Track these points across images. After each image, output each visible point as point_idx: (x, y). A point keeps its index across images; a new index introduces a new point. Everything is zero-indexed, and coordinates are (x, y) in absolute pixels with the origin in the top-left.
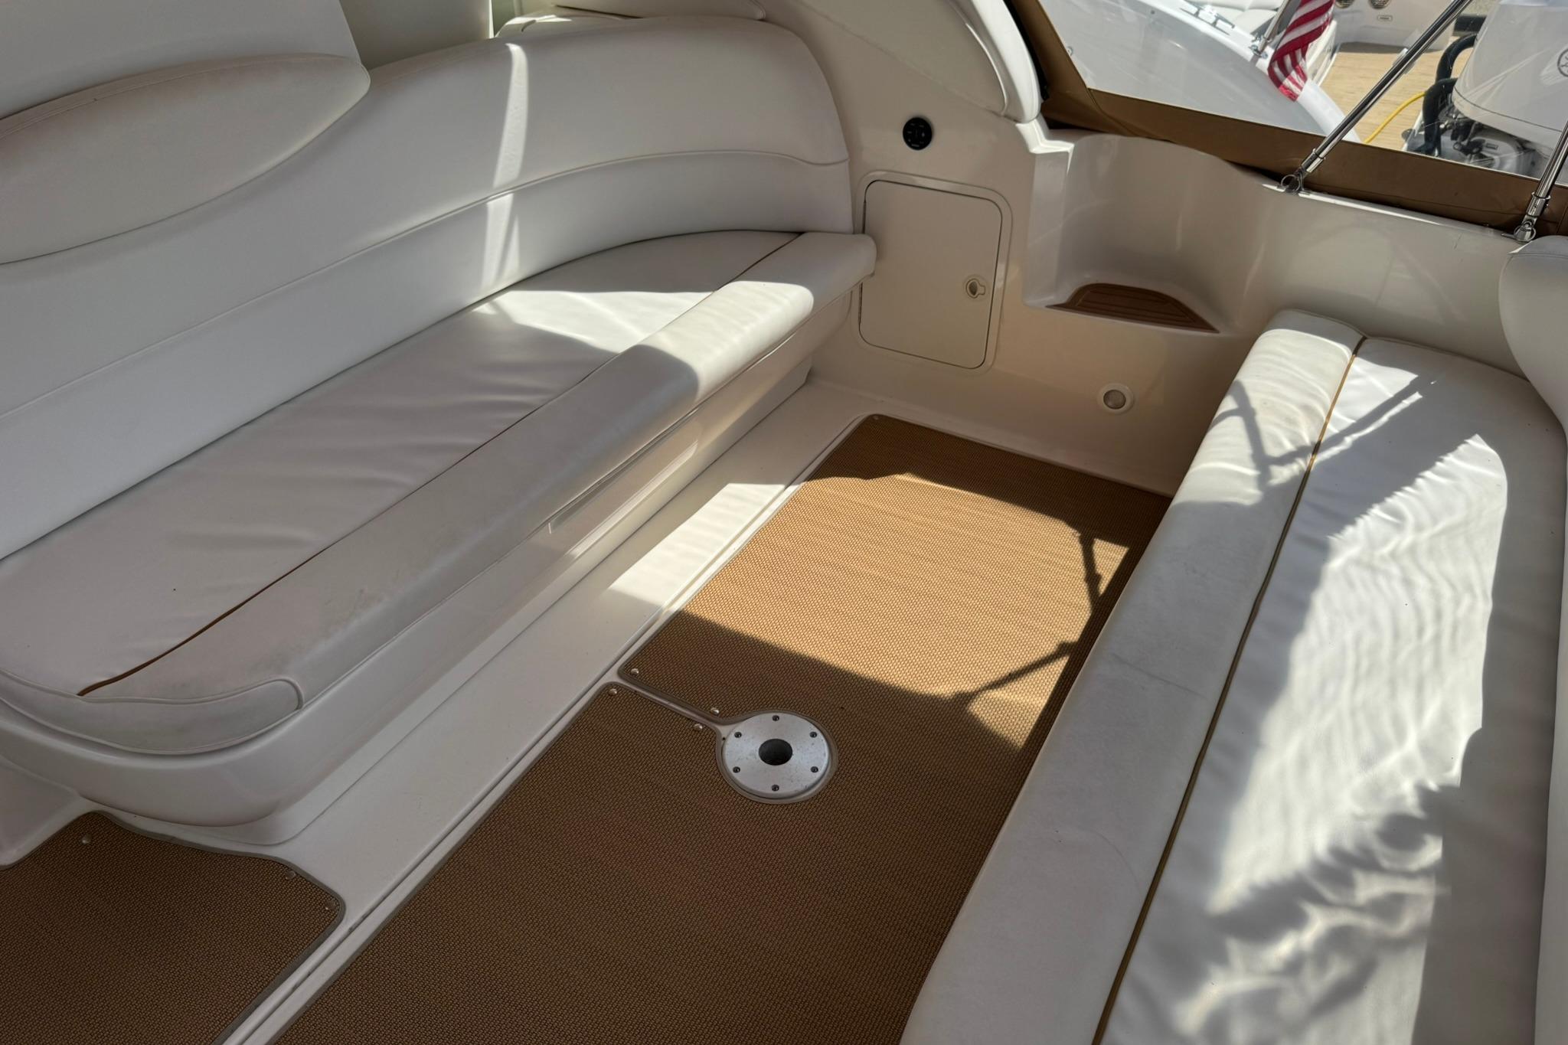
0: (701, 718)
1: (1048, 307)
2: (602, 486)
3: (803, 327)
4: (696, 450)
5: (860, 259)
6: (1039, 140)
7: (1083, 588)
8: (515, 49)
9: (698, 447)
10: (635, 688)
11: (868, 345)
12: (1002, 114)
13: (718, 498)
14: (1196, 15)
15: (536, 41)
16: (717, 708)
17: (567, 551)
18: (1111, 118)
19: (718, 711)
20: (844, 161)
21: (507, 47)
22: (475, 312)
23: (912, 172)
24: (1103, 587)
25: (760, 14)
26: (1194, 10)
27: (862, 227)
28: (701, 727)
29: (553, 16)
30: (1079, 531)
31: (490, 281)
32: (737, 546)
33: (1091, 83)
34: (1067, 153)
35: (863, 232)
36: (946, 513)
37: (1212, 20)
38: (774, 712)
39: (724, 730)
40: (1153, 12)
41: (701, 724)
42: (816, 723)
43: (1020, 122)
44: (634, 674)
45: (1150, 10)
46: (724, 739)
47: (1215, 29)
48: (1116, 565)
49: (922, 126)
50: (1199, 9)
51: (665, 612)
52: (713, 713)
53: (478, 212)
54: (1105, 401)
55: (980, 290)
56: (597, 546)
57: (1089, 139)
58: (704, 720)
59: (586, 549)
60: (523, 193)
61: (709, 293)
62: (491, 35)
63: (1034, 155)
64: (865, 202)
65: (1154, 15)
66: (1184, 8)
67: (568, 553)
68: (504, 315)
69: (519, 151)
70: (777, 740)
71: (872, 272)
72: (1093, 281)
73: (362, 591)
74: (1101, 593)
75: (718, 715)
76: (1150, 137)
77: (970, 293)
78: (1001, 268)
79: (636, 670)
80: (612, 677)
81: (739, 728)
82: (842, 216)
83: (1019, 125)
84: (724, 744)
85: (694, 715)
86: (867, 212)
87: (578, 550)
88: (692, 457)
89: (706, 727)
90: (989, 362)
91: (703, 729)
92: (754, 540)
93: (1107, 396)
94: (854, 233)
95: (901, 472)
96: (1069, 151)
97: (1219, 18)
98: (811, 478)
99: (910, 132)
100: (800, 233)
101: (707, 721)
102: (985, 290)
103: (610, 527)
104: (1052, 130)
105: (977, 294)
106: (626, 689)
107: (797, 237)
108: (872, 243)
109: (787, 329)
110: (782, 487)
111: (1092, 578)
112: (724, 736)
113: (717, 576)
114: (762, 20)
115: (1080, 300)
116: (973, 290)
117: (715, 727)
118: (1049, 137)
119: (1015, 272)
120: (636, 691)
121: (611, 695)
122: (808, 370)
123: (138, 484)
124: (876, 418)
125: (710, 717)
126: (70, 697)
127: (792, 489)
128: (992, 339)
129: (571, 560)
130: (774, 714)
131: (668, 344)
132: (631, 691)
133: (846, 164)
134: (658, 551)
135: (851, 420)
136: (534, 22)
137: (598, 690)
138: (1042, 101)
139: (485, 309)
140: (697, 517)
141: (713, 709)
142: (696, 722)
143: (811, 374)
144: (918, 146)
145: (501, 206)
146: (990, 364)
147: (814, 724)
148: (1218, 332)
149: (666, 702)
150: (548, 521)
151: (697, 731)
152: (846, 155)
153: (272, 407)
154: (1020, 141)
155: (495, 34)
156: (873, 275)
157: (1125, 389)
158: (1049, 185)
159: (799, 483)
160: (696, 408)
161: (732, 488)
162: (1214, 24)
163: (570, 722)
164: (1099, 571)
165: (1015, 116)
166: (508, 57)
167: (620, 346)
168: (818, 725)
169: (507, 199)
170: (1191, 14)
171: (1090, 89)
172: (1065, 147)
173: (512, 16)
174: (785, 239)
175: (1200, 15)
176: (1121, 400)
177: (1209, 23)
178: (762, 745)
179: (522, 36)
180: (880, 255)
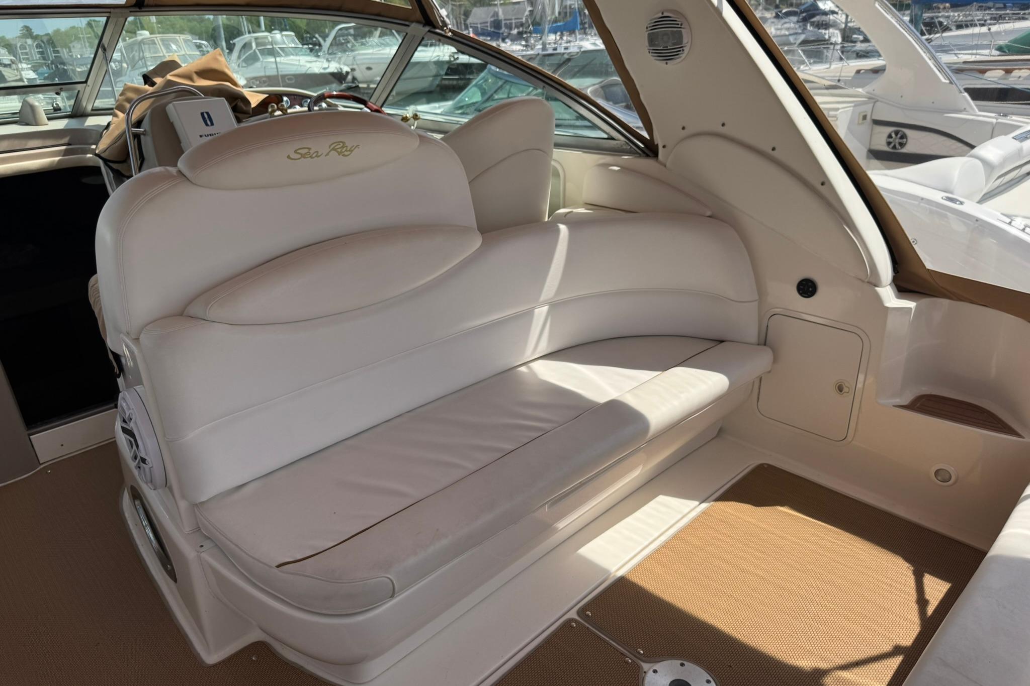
0: (631, 655)
1: (894, 406)
2: (582, 485)
3: (720, 400)
4: (642, 470)
5: (761, 361)
6: (891, 298)
7: (915, 607)
8: (563, 228)
9: (643, 468)
10: (587, 625)
11: (762, 416)
12: (866, 280)
13: (652, 504)
14: (1010, 223)
15: (574, 223)
16: (642, 650)
17: (553, 524)
18: (942, 287)
19: (642, 652)
20: (756, 301)
21: (558, 226)
22: (518, 371)
23: (801, 311)
24: (930, 610)
25: (709, 213)
26: (1008, 220)
27: (764, 341)
28: (630, 661)
29: (583, 209)
30: (913, 566)
31: (528, 355)
32: (663, 539)
33: (929, 265)
34: (911, 308)
35: (765, 344)
36: (813, 538)
37: (1022, 227)
38: (682, 660)
39: (646, 666)
40: (977, 220)
41: (631, 660)
42: (711, 674)
43: (878, 287)
44: (588, 616)
45: (975, 219)
46: (645, 672)
47: (1024, 234)
48: (941, 596)
49: (810, 284)
50: (1012, 220)
51: (612, 575)
52: (639, 653)
53: (529, 314)
54: (935, 476)
55: (845, 389)
56: (572, 524)
57: (926, 301)
58: (632, 656)
59: (567, 524)
60: (554, 306)
61: (661, 372)
62: (546, 219)
63: (888, 308)
64: (767, 326)
65: (978, 222)
66: (999, 219)
67: (555, 525)
68: (533, 374)
69: (556, 283)
70: (682, 680)
71: (769, 370)
72: (928, 393)
73: (437, 530)
74: (930, 615)
75: (642, 655)
76: (972, 302)
77: (839, 392)
78: (861, 377)
79: (589, 613)
80: (573, 614)
81: (657, 666)
82: (752, 334)
83: (876, 288)
84: (645, 675)
85: (626, 652)
86: (768, 334)
87: (561, 525)
88: (639, 475)
89: (633, 661)
90: (849, 439)
91: (631, 662)
92: (675, 537)
93: (937, 473)
94: (758, 345)
95: (782, 505)
96: (912, 307)
97: (1026, 226)
98: (718, 499)
99: (802, 287)
100: (722, 341)
101: (635, 658)
102: (849, 390)
103: (582, 513)
104: (901, 293)
105: (843, 392)
106: (582, 624)
107: (720, 344)
108: (771, 352)
109: (710, 400)
110: (697, 503)
111: (922, 602)
112: (645, 670)
113: (649, 557)
114: (709, 217)
115: (918, 405)
116: (840, 389)
117: (640, 664)
118: (898, 297)
119: (870, 380)
120: (588, 628)
121: (572, 627)
122: (719, 428)
123: (324, 449)
124: (766, 466)
125: (637, 655)
126: (270, 567)
127: (704, 506)
128: (853, 424)
129: (556, 530)
130: (682, 662)
131: (631, 400)
132: (585, 626)
133: (756, 303)
134: (610, 533)
135: (747, 465)
136: (572, 212)
137: (564, 622)
138: (894, 275)
139: (523, 369)
140: (638, 514)
141: (639, 649)
142: (627, 657)
143: (721, 431)
144: (807, 296)
145: (541, 312)
146: (850, 440)
147: (708, 673)
148: (1024, 438)
149: (607, 639)
150: (546, 503)
151: (627, 663)
152: (757, 298)
153: (401, 413)
154: (878, 299)
155: (548, 218)
156: (769, 372)
157: (951, 470)
158: (896, 327)
159: (709, 502)
160: (646, 442)
161: (661, 498)
162: (1023, 230)
163: (544, 640)
164: (927, 597)
165: (874, 281)
166: (558, 231)
167: (602, 399)
168: (712, 675)
169: (545, 308)
170: (1006, 223)
171: (928, 270)
172: (909, 304)
173: (559, 209)
174: (712, 344)
175: (1012, 224)
176: (947, 477)
177: (1019, 229)
178: (671, 682)
179: (565, 219)
180: (775, 360)
